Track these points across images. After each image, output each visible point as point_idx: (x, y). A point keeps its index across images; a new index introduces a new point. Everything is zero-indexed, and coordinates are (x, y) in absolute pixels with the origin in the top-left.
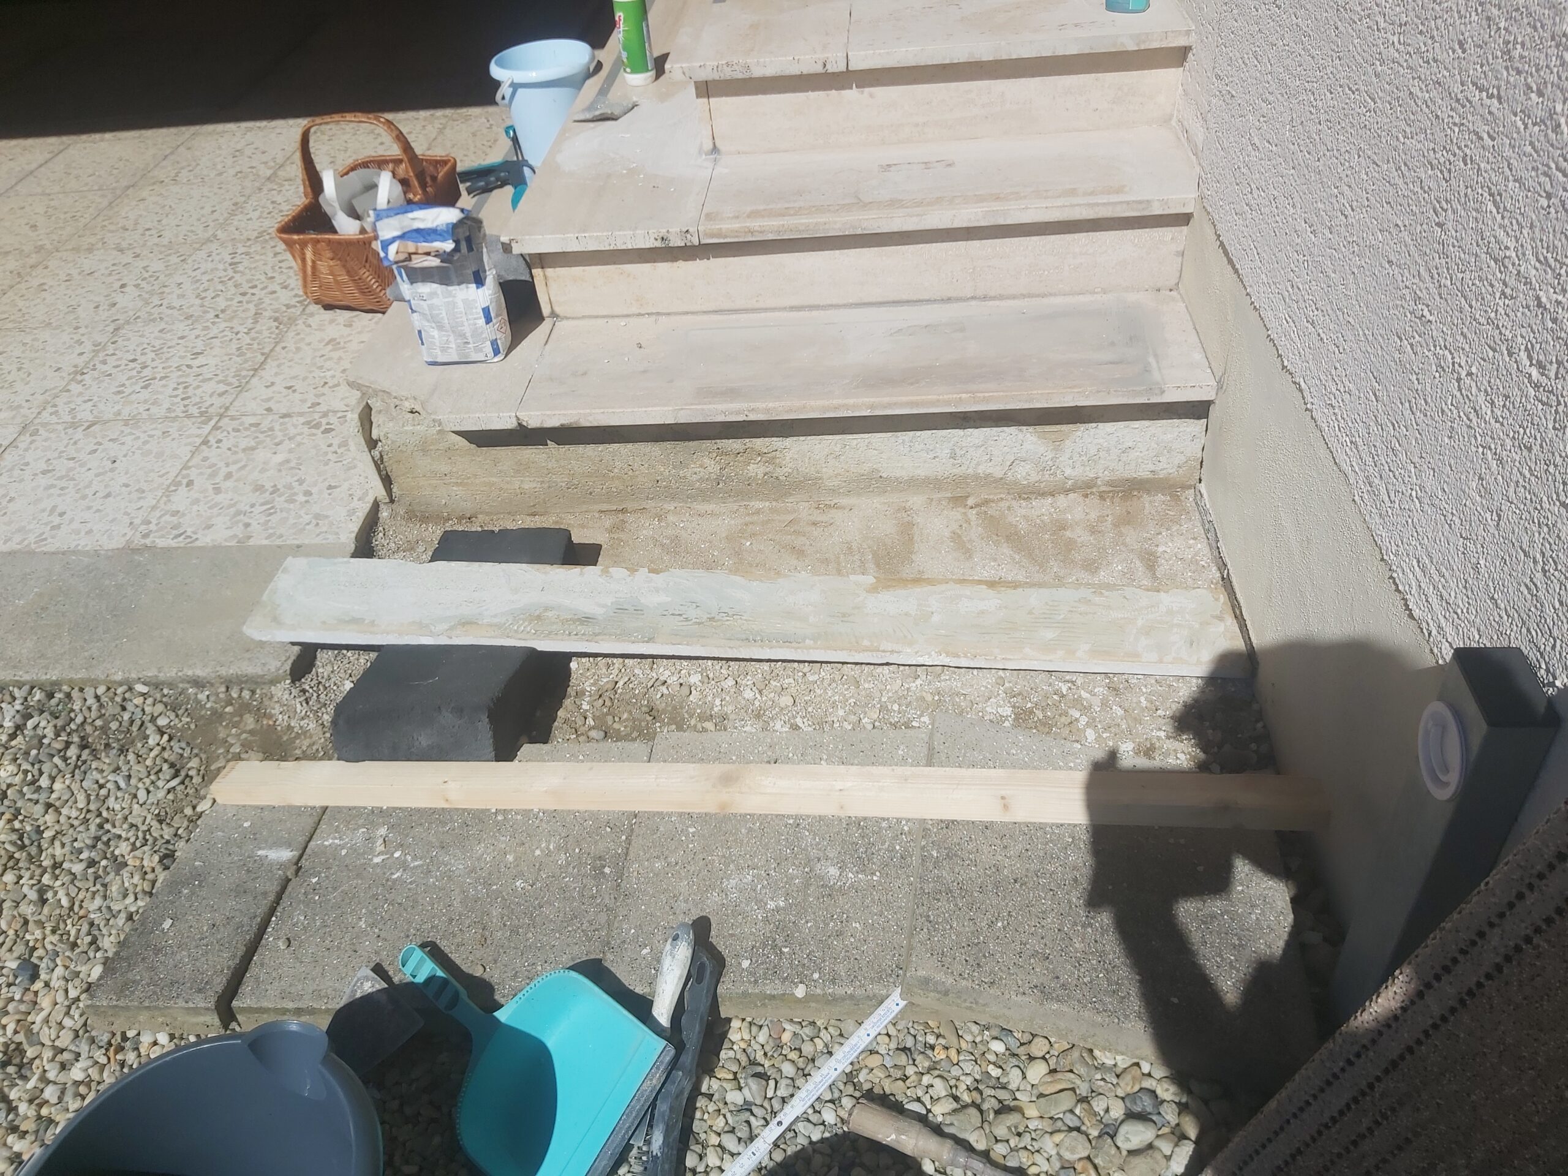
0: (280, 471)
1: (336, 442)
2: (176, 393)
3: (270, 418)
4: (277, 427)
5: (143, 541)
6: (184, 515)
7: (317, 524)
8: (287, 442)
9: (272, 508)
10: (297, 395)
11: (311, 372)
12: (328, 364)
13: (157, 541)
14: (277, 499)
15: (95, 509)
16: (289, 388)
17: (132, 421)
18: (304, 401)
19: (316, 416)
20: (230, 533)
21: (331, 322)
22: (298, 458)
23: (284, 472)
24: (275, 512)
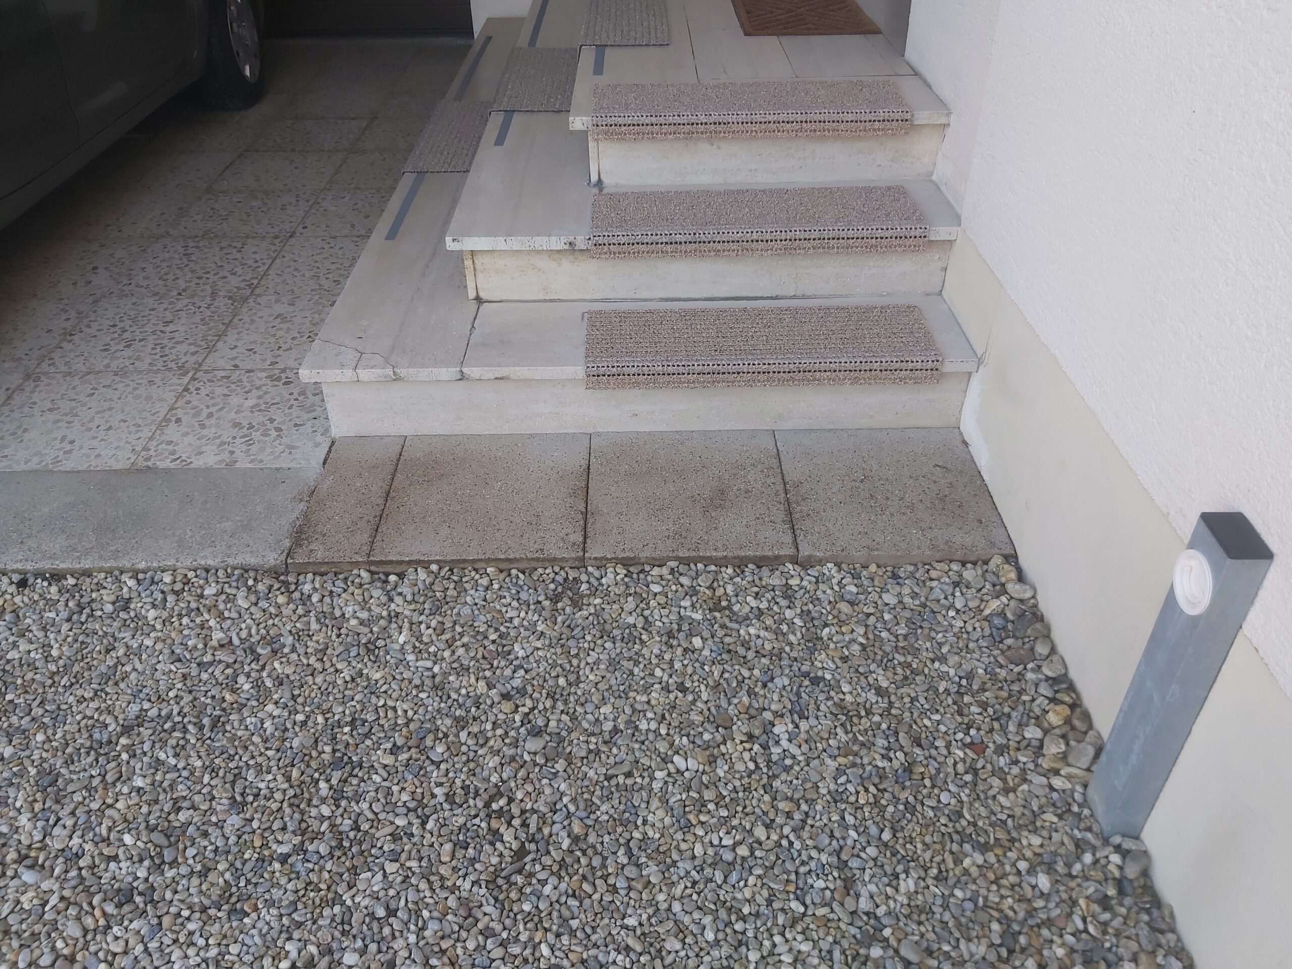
0: (252, 412)
1: (296, 391)
2: (154, 352)
3: (238, 372)
4: (245, 380)
5: (146, 464)
6: (177, 444)
7: (290, 453)
8: (255, 391)
9: (250, 440)
10: (257, 355)
11: (266, 339)
12: (280, 333)
13: (158, 463)
14: (254, 433)
15: (99, 439)
16: (251, 350)
17: (121, 373)
18: (264, 360)
19: (276, 372)
20: (219, 458)
21: (277, 301)
22: (266, 403)
23: (257, 413)
24: (254, 443)
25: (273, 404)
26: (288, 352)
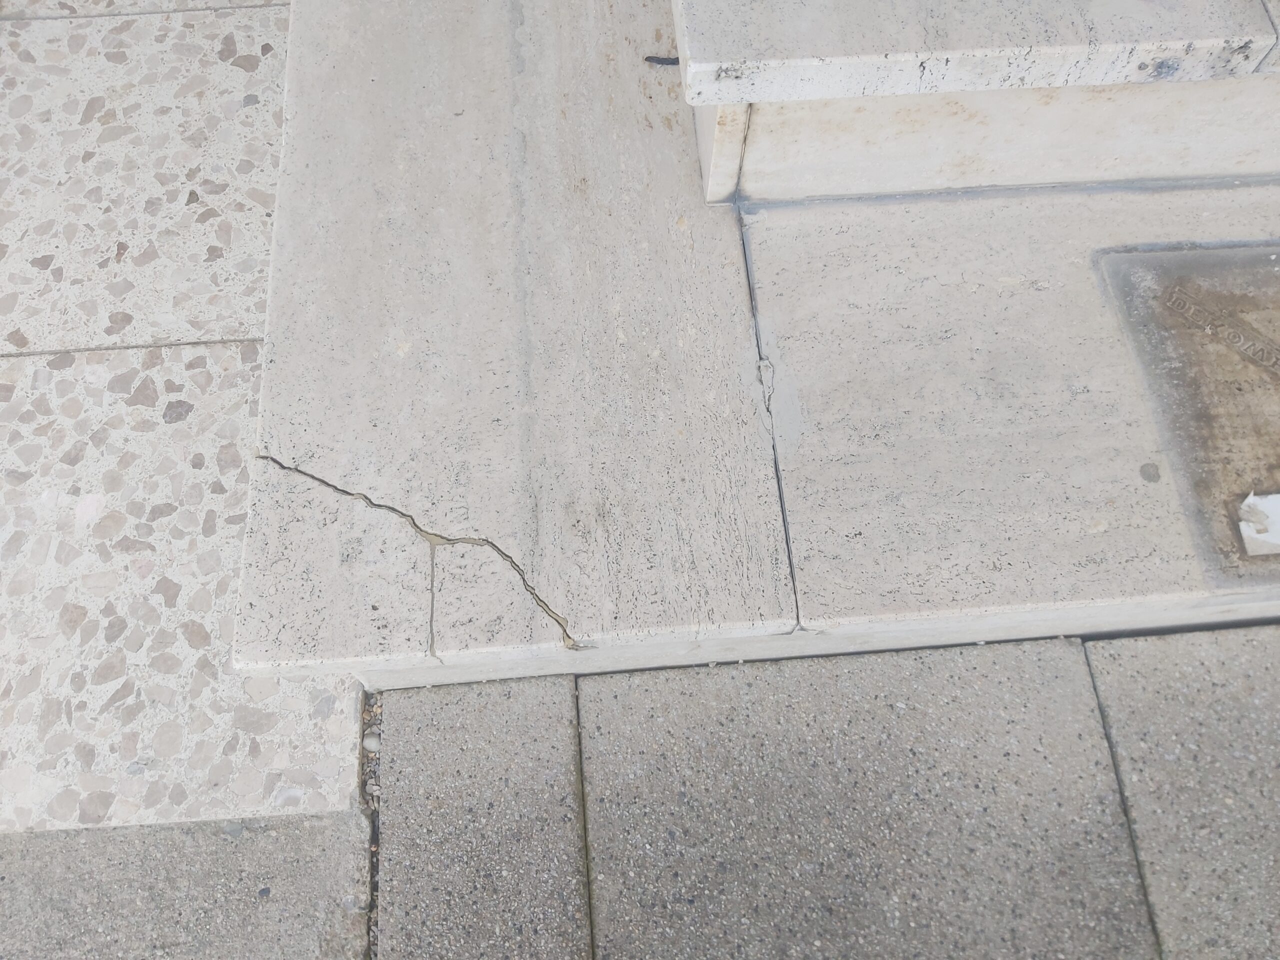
0: (104, 553)
1: (209, 451)
3: (29, 366)
4: (55, 402)
7: (255, 749)
8: (91, 451)
9: (126, 690)
10: (65, 285)
11: (78, 209)
12: (110, 182)
14: (132, 658)
16: (43, 262)
18: (89, 308)
19: (135, 359)
20: (53, 784)
21: (76, 43)
22: (136, 509)
23: (120, 559)
24: (139, 707)
25: (158, 512)
26: (148, 269)
